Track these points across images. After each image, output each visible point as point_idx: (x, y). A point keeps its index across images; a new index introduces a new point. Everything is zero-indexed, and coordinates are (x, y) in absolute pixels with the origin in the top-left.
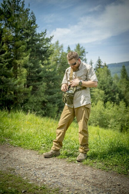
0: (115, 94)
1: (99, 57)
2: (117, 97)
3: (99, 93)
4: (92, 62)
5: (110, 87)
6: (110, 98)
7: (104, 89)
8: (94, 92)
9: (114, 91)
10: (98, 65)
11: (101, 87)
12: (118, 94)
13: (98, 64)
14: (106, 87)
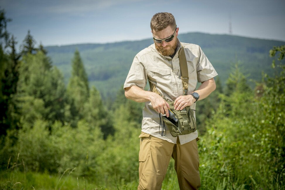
0: (62, 107)
1: (29, 32)
2: (67, 113)
3: (32, 104)
4: (16, 40)
5: (53, 92)
6: (54, 113)
7: (42, 96)
8: (23, 102)
9: (61, 100)
10: (27, 47)
11: (35, 93)
12: (68, 107)
13: (27, 45)
14: (46, 91)
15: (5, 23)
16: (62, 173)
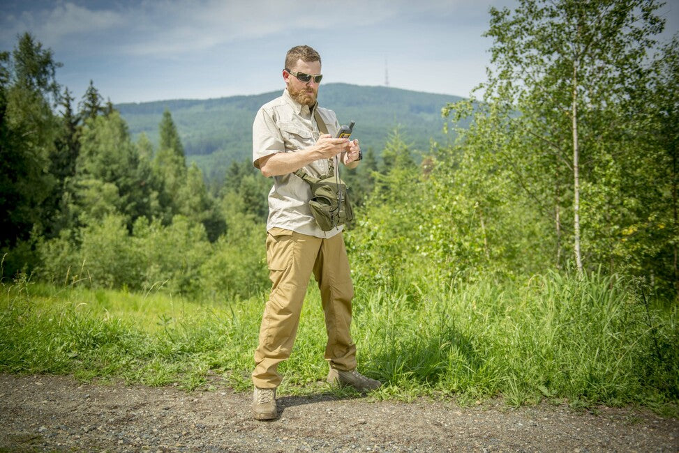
0: (146, 194)
1: (92, 83)
2: (154, 204)
3: (100, 190)
4: (72, 96)
5: (132, 172)
6: (133, 204)
7: (114, 179)
8: (86, 187)
9: (143, 184)
10: (89, 106)
11: (103, 174)
12: (155, 194)
13: (90, 103)
14: (120, 171)
15: (53, 69)
16: (148, 290)
